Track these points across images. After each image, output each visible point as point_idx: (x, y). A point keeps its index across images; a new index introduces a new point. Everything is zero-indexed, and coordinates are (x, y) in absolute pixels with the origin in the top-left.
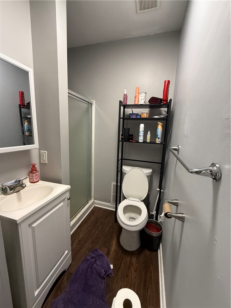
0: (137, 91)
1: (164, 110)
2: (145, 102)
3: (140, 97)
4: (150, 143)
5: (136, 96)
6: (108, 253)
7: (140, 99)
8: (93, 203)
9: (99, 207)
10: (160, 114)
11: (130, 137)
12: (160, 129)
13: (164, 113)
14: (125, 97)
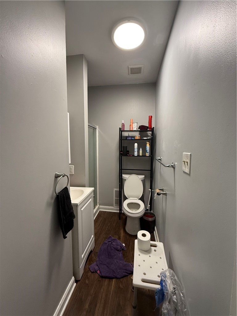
0: (131, 122)
1: (149, 133)
2: (137, 129)
3: (133, 125)
4: (142, 156)
5: (131, 125)
6: (119, 238)
7: (134, 127)
8: (99, 208)
9: (104, 211)
10: (147, 136)
11: (127, 153)
12: (148, 146)
13: (149, 135)
14: (123, 125)
